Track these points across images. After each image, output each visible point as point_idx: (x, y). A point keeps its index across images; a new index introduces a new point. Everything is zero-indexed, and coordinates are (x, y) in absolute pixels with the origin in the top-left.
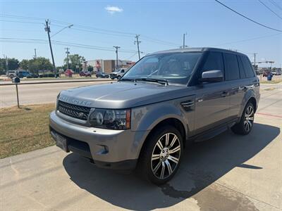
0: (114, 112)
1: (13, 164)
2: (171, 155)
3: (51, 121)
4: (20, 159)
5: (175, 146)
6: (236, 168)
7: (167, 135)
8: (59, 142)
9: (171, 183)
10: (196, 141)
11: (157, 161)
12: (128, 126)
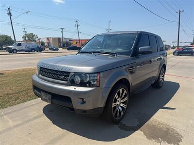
0: (88, 75)
1: (5, 115)
2: (122, 103)
3: (33, 81)
4: (10, 111)
5: (125, 97)
6: (160, 110)
7: (121, 90)
8: (44, 97)
9: (123, 122)
10: (135, 93)
11: (115, 108)
12: (98, 85)
